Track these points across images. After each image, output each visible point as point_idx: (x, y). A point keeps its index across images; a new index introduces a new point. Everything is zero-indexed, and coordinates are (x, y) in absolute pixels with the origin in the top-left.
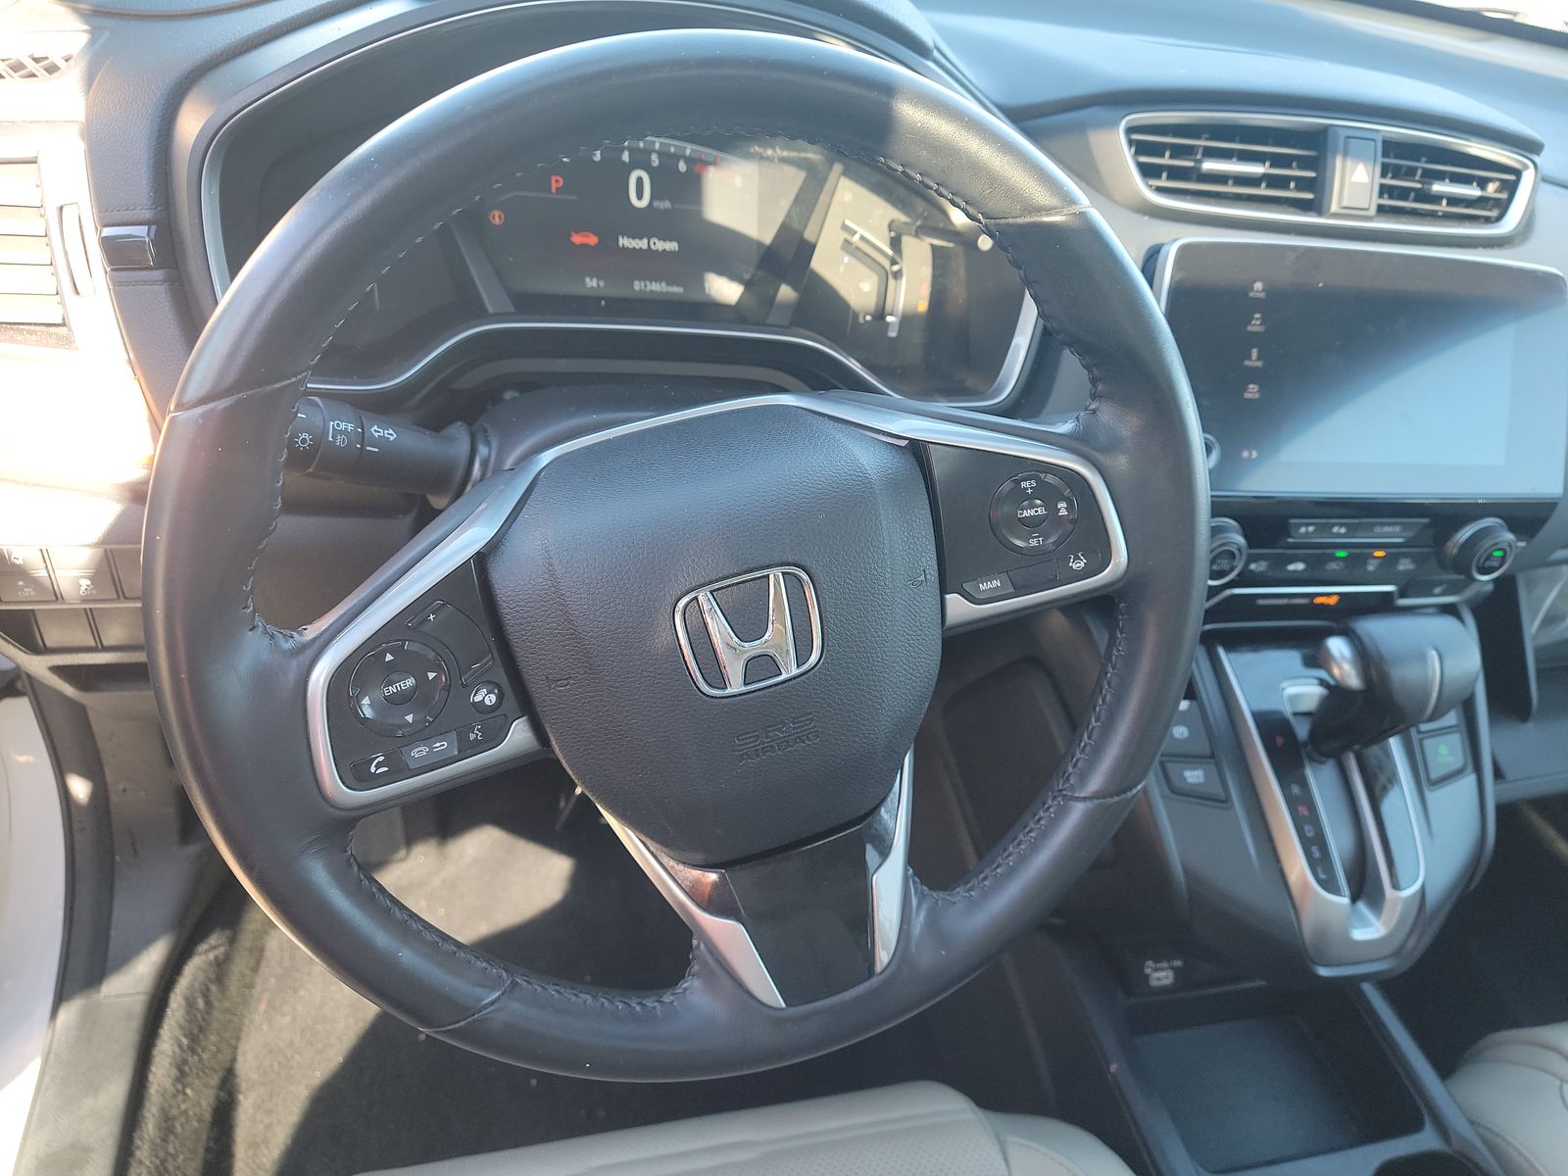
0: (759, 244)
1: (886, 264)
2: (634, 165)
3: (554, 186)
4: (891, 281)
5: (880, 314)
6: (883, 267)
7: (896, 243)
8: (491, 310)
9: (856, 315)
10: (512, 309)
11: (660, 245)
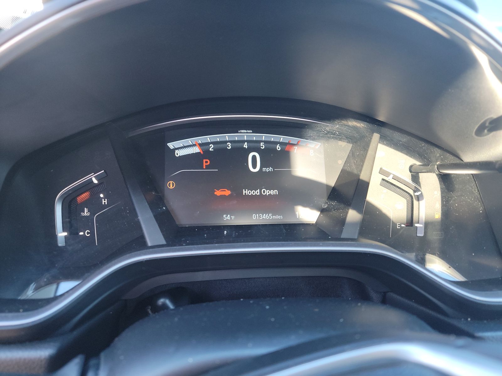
0: (327, 186)
1: (411, 192)
2: (250, 150)
3: (205, 164)
4: (415, 203)
5: (410, 223)
6: (409, 193)
7: (415, 178)
8: (149, 244)
9: (394, 224)
10: (164, 242)
11: (267, 192)
